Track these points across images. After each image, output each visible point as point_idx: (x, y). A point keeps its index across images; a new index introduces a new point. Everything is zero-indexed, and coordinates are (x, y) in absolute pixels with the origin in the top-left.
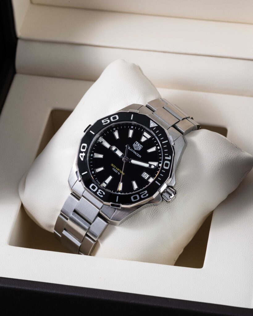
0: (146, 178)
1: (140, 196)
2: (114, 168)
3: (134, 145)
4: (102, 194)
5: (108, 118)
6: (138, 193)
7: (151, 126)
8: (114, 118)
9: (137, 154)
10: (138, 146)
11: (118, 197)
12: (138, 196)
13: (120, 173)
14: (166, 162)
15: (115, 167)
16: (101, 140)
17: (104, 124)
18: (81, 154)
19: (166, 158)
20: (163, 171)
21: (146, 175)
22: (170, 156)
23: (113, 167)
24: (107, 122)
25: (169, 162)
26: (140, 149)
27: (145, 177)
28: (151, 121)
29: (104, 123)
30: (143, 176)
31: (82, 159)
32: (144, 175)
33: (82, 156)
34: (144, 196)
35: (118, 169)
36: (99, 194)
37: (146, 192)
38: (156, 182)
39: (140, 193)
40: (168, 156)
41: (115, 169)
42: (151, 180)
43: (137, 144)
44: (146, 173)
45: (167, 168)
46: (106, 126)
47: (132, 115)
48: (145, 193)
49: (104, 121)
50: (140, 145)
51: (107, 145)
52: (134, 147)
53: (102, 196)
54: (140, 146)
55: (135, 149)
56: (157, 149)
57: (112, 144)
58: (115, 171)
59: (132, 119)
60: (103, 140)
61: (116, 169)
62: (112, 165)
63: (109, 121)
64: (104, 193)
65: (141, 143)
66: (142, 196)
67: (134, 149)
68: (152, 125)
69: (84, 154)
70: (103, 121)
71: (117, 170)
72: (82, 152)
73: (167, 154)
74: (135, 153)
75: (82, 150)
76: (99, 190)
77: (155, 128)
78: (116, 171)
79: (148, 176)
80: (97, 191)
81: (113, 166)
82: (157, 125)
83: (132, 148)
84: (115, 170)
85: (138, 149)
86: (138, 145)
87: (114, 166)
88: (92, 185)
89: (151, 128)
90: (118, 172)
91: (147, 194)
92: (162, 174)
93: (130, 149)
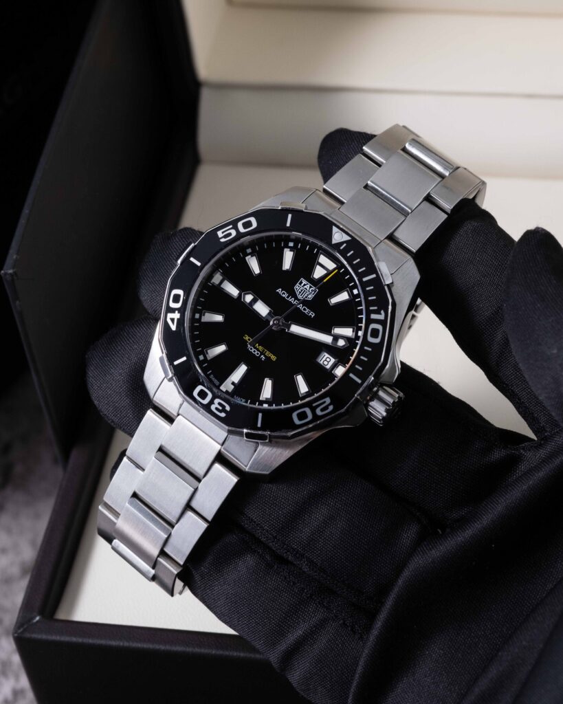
0: (328, 367)
1: (313, 410)
2: (251, 345)
3: (297, 287)
4: (224, 410)
5: (231, 226)
6: (309, 405)
7: (334, 242)
8: (247, 225)
10: (305, 290)
11: (260, 415)
12: (308, 410)
13: (265, 356)
14: (373, 326)
15: (253, 342)
17: (223, 240)
18: (170, 316)
19: (373, 316)
20: (366, 348)
21: (328, 360)
22: (382, 312)
23: (249, 343)
24: (230, 234)
25: (379, 327)
26: (311, 297)
27: (326, 363)
28: (335, 229)
29: (221, 238)
30: (321, 362)
31: (174, 327)
32: (324, 359)
33: (172, 320)
34: (322, 410)
35: (261, 348)
36: (217, 409)
37: (328, 400)
38: (351, 375)
39: (314, 405)
40: (378, 312)
41: (254, 346)
42: (340, 371)
43: (305, 285)
44: (327, 355)
45: (377, 341)
46: (227, 244)
47: (290, 216)
48: (325, 402)
49: (223, 233)
50: (311, 287)
51: (233, 291)
52: (298, 293)
53: (223, 415)
54: (312, 290)
55: (300, 297)
56: (351, 294)
57: (243, 289)
59: (288, 225)
61: (255, 348)
62: (247, 338)
63: (234, 233)
64: (228, 408)
65: (314, 282)
66: (319, 412)
67: (296, 298)
68: (338, 237)
69: (176, 316)
70: (220, 234)
71: (258, 350)
72: (173, 310)
73: (376, 308)
74: (300, 306)
75: (172, 305)
76: (217, 401)
77: (345, 245)
78: (256, 352)
79: (333, 360)
80: (212, 402)
81: (249, 339)
83: (293, 294)
84: (253, 350)
85: (306, 297)
86: (307, 287)
88: (200, 388)
89: (335, 244)
90: (262, 353)
91: (329, 405)
92: (365, 357)
93: (288, 297)
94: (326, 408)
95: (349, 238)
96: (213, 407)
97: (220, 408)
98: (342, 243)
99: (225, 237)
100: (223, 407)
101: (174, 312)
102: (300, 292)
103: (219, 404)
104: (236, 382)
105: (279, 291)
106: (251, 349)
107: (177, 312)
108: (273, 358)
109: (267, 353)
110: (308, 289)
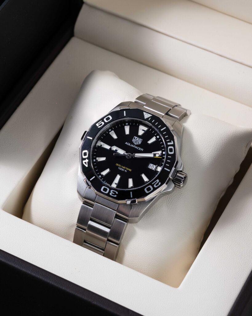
1: (153, 186)
3: (133, 140)
4: (115, 194)
5: (101, 121)
6: (150, 184)
7: (145, 118)
8: (108, 119)
9: (139, 148)
10: (137, 141)
11: (131, 193)
12: (150, 186)
13: (126, 170)
14: (169, 147)
16: (100, 143)
17: (99, 127)
18: (84, 161)
19: (169, 144)
20: (169, 157)
21: (153, 166)
22: (172, 141)
23: (119, 167)
24: (102, 124)
25: (172, 147)
26: (140, 143)
27: (152, 168)
28: (144, 113)
30: (150, 168)
31: (87, 166)
32: (151, 166)
33: (85, 163)
34: (156, 185)
35: (124, 167)
36: (112, 194)
37: (158, 181)
38: (165, 169)
39: (153, 184)
40: (170, 142)
41: (121, 167)
42: (159, 169)
43: (136, 139)
44: (152, 165)
45: (172, 153)
46: (101, 128)
47: (125, 112)
48: (157, 182)
49: (98, 124)
50: (139, 139)
51: (107, 147)
52: (134, 143)
53: (115, 196)
55: (135, 144)
56: (157, 138)
57: (111, 145)
59: (125, 115)
60: (102, 143)
61: (122, 168)
62: (117, 165)
63: (103, 123)
64: (117, 193)
65: (139, 137)
66: (155, 186)
67: (134, 145)
68: (146, 116)
69: (87, 161)
71: (123, 168)
72: (85, 159)
73: (169, 140)
74: (137, 147)
75: (84, 157)
76: (112, 191)
77: (150, 118)
78: (122, 169)
79: (155, 166)
80: (110, 192)
83: (132, 143)
84: (121, 169)
85: (138, 143)
86: (138, 139)
87: (119, 165)
88: (103, 187)
89: (146, 119)
90: (125, 169)
91: (159, 182)
92: (169, 160)
94: (158, 184)
95: (151, 115)
96: (111, 194)
97: (114, 193)
98: (149, 118)
99: (100, 125)
100: (115, 193)
103: (113, 192)
104: (117, 183)
105: (126, 143)
107: (86, 159)
108: (130, 170)
109: (127, 169)
110: (138, 140)
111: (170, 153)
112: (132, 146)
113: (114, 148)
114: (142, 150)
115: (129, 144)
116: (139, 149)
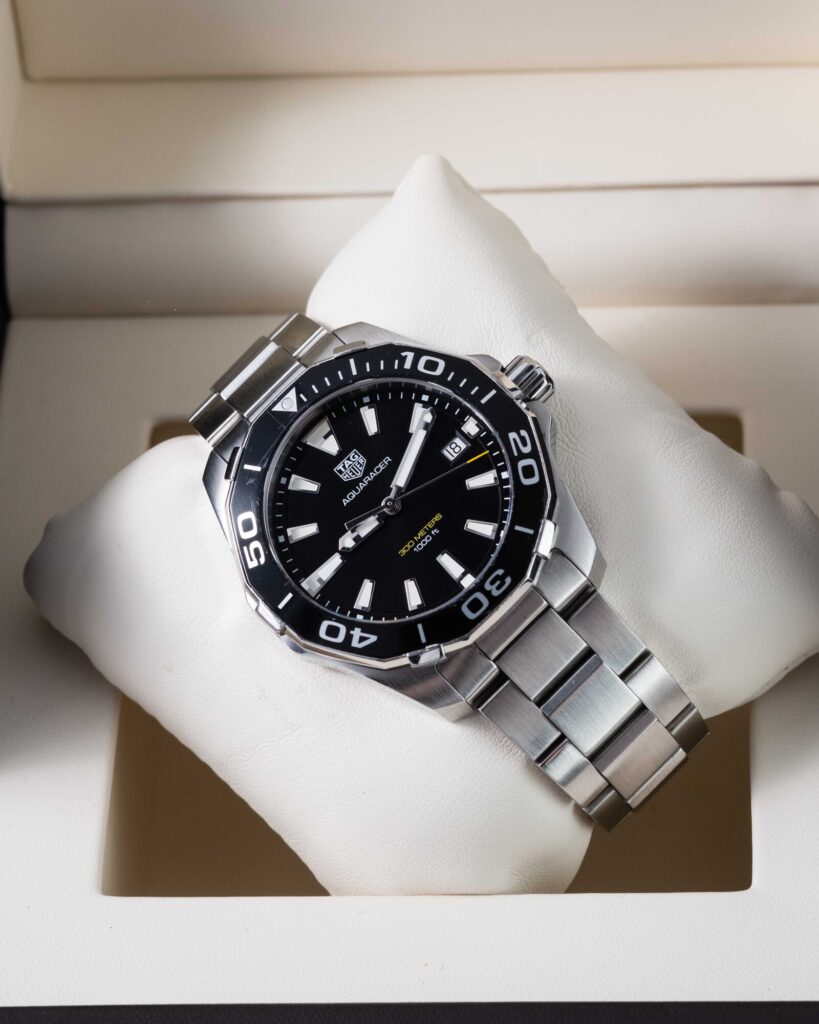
0: (464, 446)
1: (523, 456)
2: (415, 546)
3: (344, 478)
4: (502, 578)
5: (245, 548)
6: (514, 461)
7: (294, 409)
8: (247, 525)
9: (378, 470)
10: (352, 467)
11: (517, 528)
12: (522, 464)
13: (433, 529)
14: (421, 367)
15: (411, 544)
16: (312, 583)
17: (262, 560)
18: (355, 643)
19: (408, 365)
20: (449, 379)
21: (454, 446)
22: (403, 354)
23: (412, 549)
24: (257, 551)
25: (424, 359)
26: (362, 460)
27: (457, 450)
28: (278, 408)
29: (259, 562)
30: (456, 455)
31: (373, 638)
32: (451, 451)
33: (362, 639)
34: (525, 444)
35: (421, 534)
36: (498, 588)
37: (512, 436)
38: (483, 401)
39: (516, 454)
40: (403, 360)
41: (417, 543)
43: (344, 467)
44: (447, 448)
45: (442, 364)
46: (268, 556)
47: (246, 467)
48: (515, 440)
49: (252, 560)
50: (349, 459)
51: (335, 562)
52: (354, 477)
53: (508, 580)
54: (354, 457)
55: (360, 475)
56: (369, 405)
57: (332, 549)
58: (424, 542)
59: (258, 470)
60: (314, 576)
61: (419, 541)
62: (403, 552)
63: (256, 544)
64: (500, 572)
65: (342, 455)
66: (527, 450)
67: (360, 480)
68: (289, 404)
69: (357, 633)
70: (253, 564)
71: (423, 538)
72: (349, 637)
73: (397, 362)
74: (373, 475)
75: (340, 639)
76: (487, 586)
77: (302, 396)
78: (426, 540)
79: (456, 439)
80: (488, 594)
81: (406, 548)
82: (294, 390)
83: (354, 484)
84: (421, 544)
85: (361, 466)
86: (348, 463)
87: (408, 546)
88: (465, 609)
89: (298, 408)
90: (429, 532)
91: (519, 434)
92: (461, 381)
93: (357, 491)
94: (523, 439)
96: (496, 593)
97: (498, 582)
98: (299, 401)
99: (258, 557)
100: (497, 578)
101: (352, 636)
102: (353, 474)
104: (462, 570)
105: (345, 502)
106: (420, 547)
107: (352, 632)
108: (438, 517)
109: (430, 525)
110: (350, 463)
111: (439, 372)
112: (362, 486)
113: (347, 541)
114: (387, 460)
115: (354, 494)
116: (382, 468)
